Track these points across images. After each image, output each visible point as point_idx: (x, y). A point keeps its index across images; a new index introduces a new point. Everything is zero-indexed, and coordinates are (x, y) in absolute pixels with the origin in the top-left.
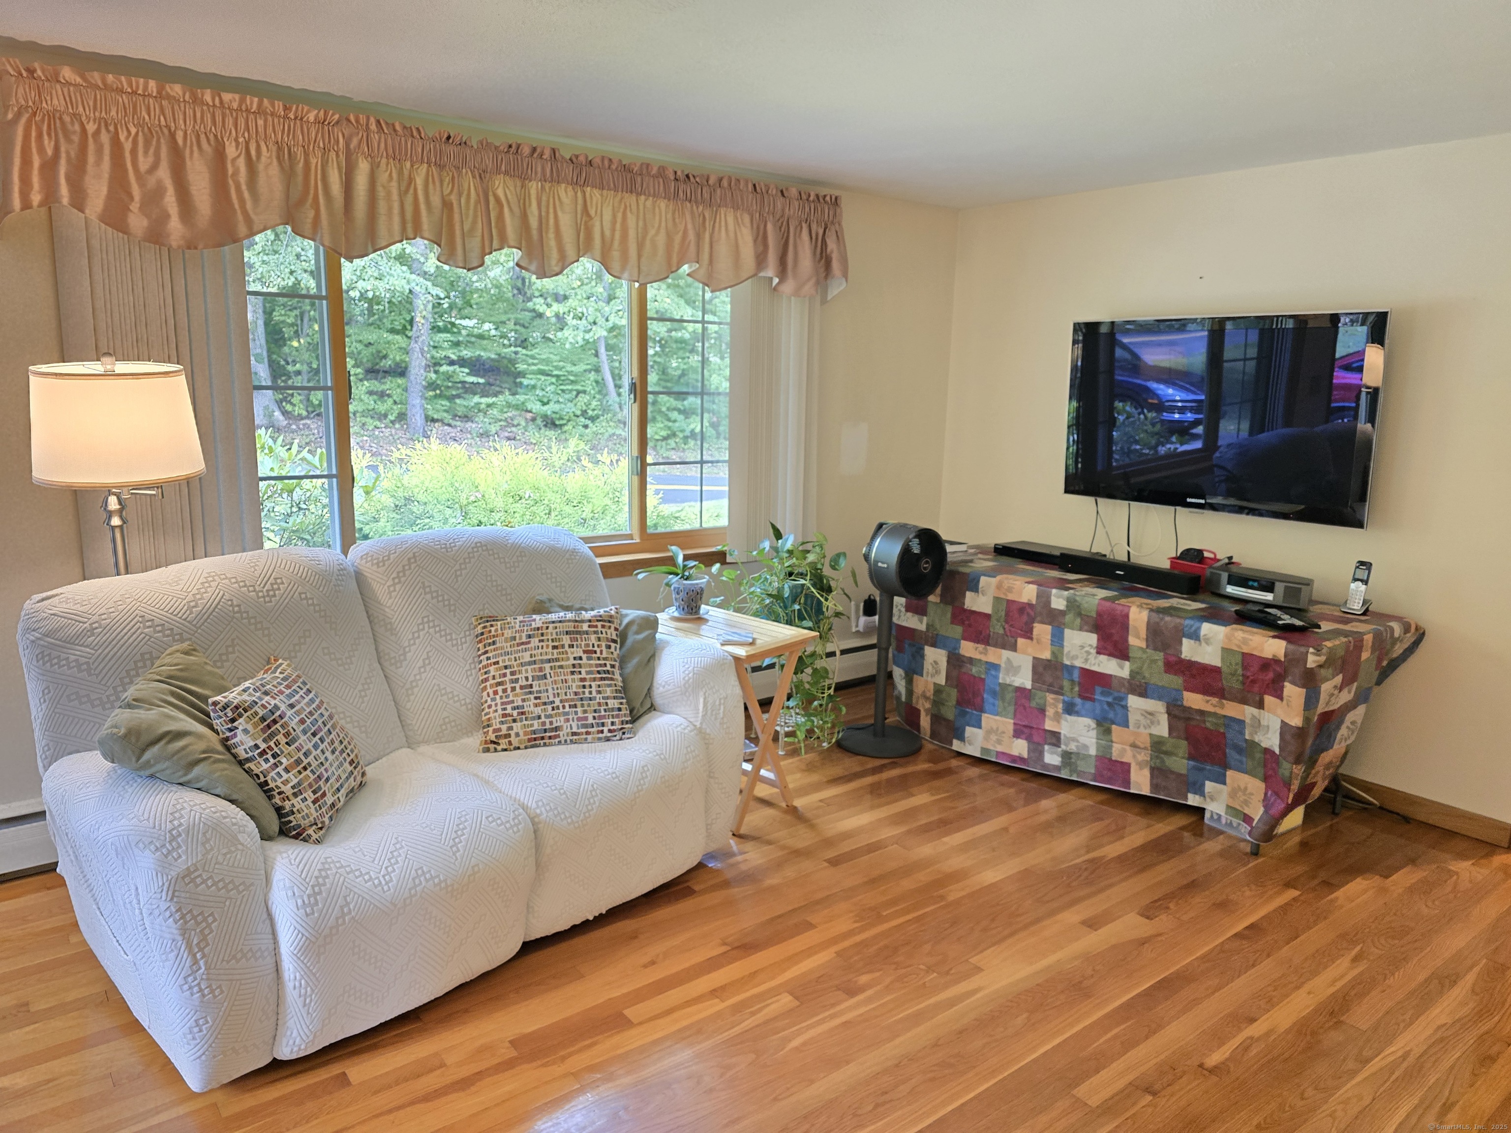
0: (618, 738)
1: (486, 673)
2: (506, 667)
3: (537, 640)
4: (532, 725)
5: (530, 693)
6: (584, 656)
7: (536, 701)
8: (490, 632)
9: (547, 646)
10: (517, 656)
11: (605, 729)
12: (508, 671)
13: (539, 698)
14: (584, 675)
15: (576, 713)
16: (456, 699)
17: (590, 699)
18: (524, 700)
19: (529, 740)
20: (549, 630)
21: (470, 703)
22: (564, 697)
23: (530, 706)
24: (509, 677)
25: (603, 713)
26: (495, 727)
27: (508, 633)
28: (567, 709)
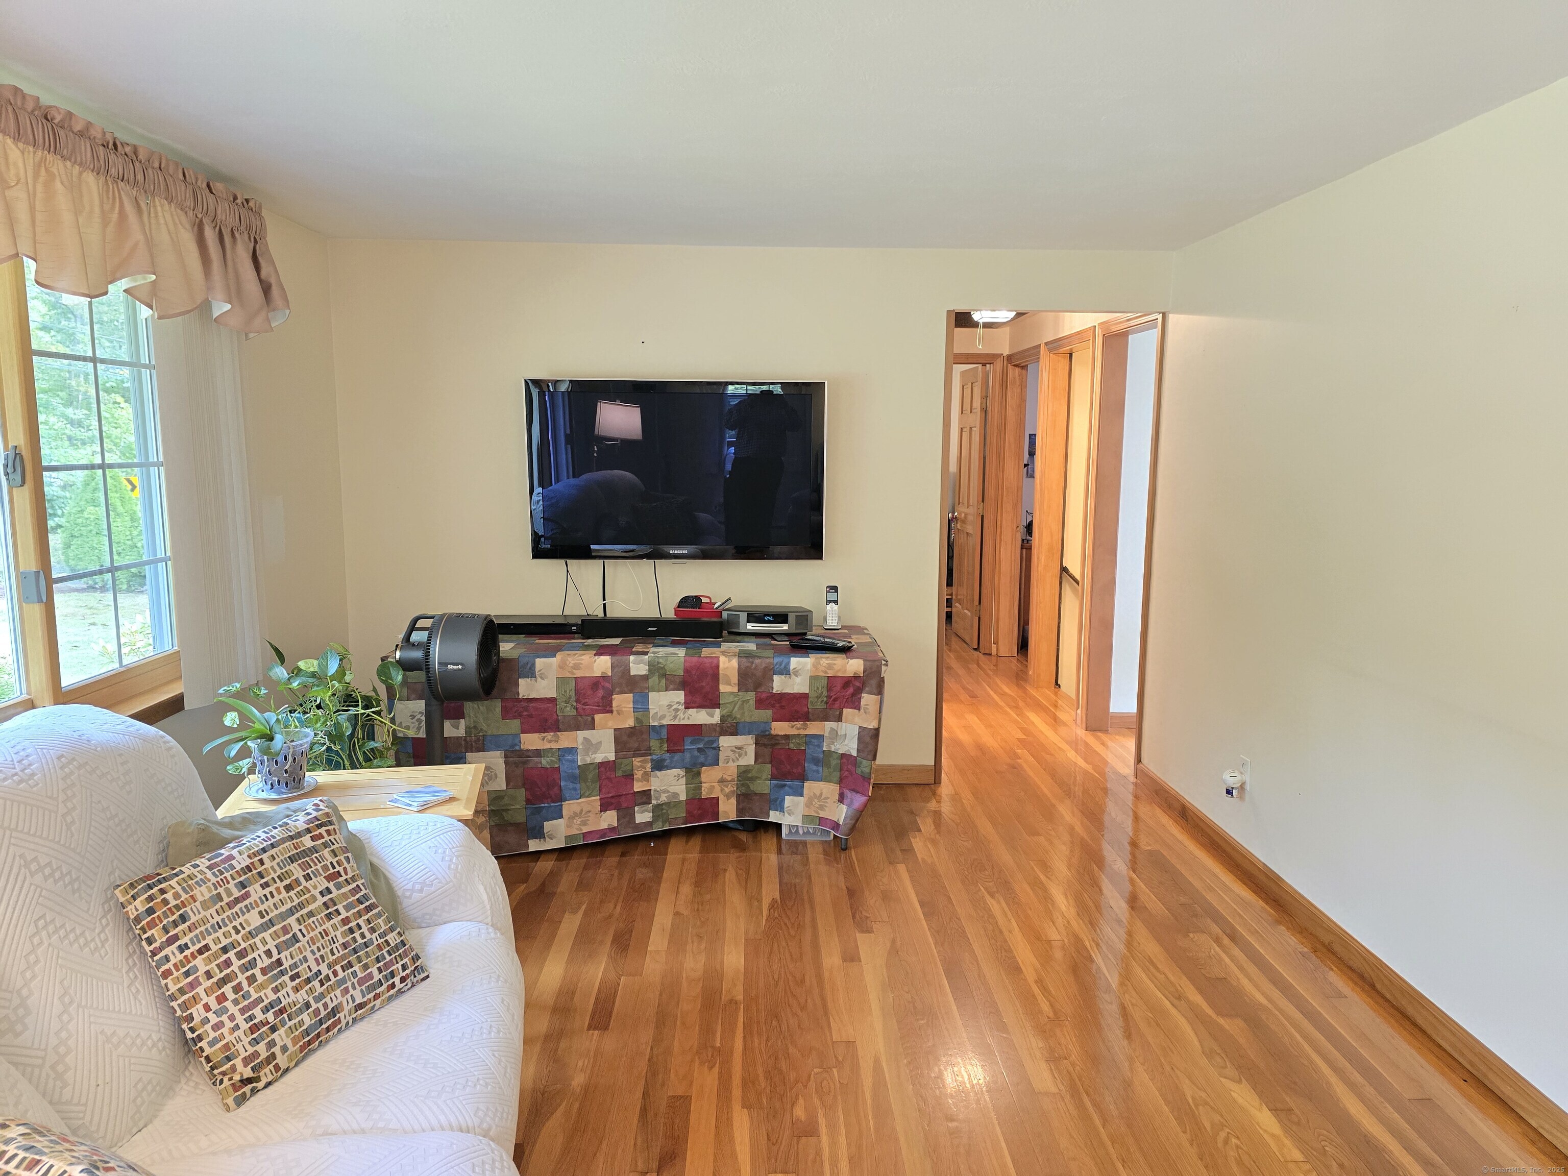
1: (187, 974)
2: (225, 950)
3: (257, 886)
4: (301, 1023)
5: (282, 973)
6: (331, 885)
7: (294, 983)
8: (165, 902)
9: (278, 889)
10: (236, 923)
12: (231, 954)
13: (297, 975)
14: (344, 914)
15: (354, 974)
17: (366, 945)
18: (276, 990)
19: (302, 1048)
20: (268, 864)
22: (332, 958)
23: (290, 997)
24: (236, 963)
25: (388, 958)
26: (244, 1054)
27: (203, 893)
28: (341, 974)
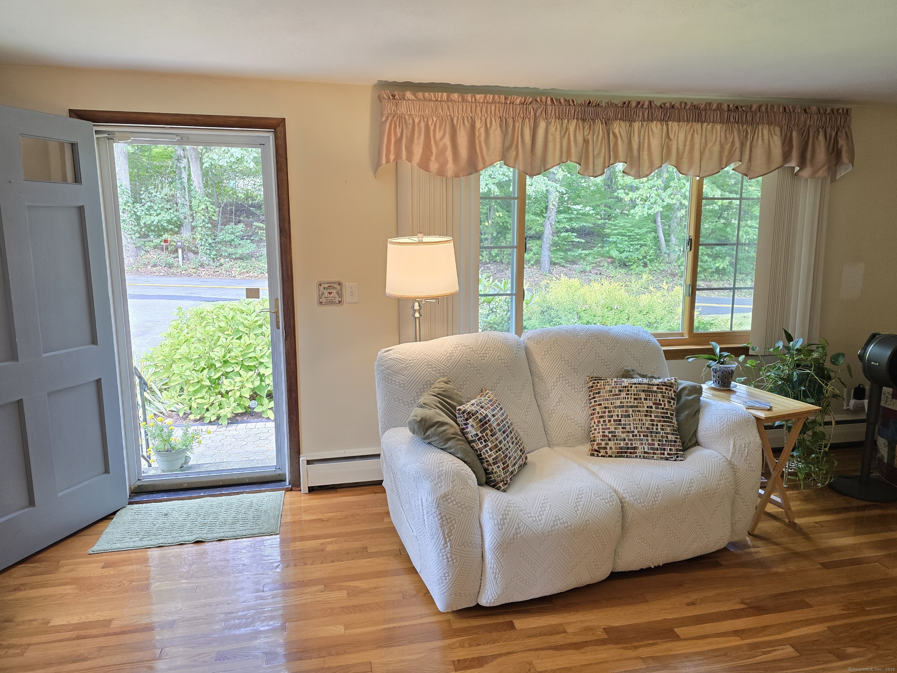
0: (673, 459)
1: (594, 410)
2: (605, 408)
3: (625, 393)
4: (620, 444)
5: (620, 424)
6: (654, 406)
7: (623, 430)
8: (597, 386)
9: (631, 398)
10: (612, 402)
11: (666, 453)
12: (607, 410)
13: (625, 428)
14: (653, 418)
15: (647, 440)
16: (576, 423)
17: (657, 433)
18: (615, 428)
20: (633, 388)
21: (584, 426)
22: (640, 430)
23: (619, 432)
24: (607, 414)
25: (664, 443)
26: (598, 442)
27: (608, 388)
28: (642, 437)
